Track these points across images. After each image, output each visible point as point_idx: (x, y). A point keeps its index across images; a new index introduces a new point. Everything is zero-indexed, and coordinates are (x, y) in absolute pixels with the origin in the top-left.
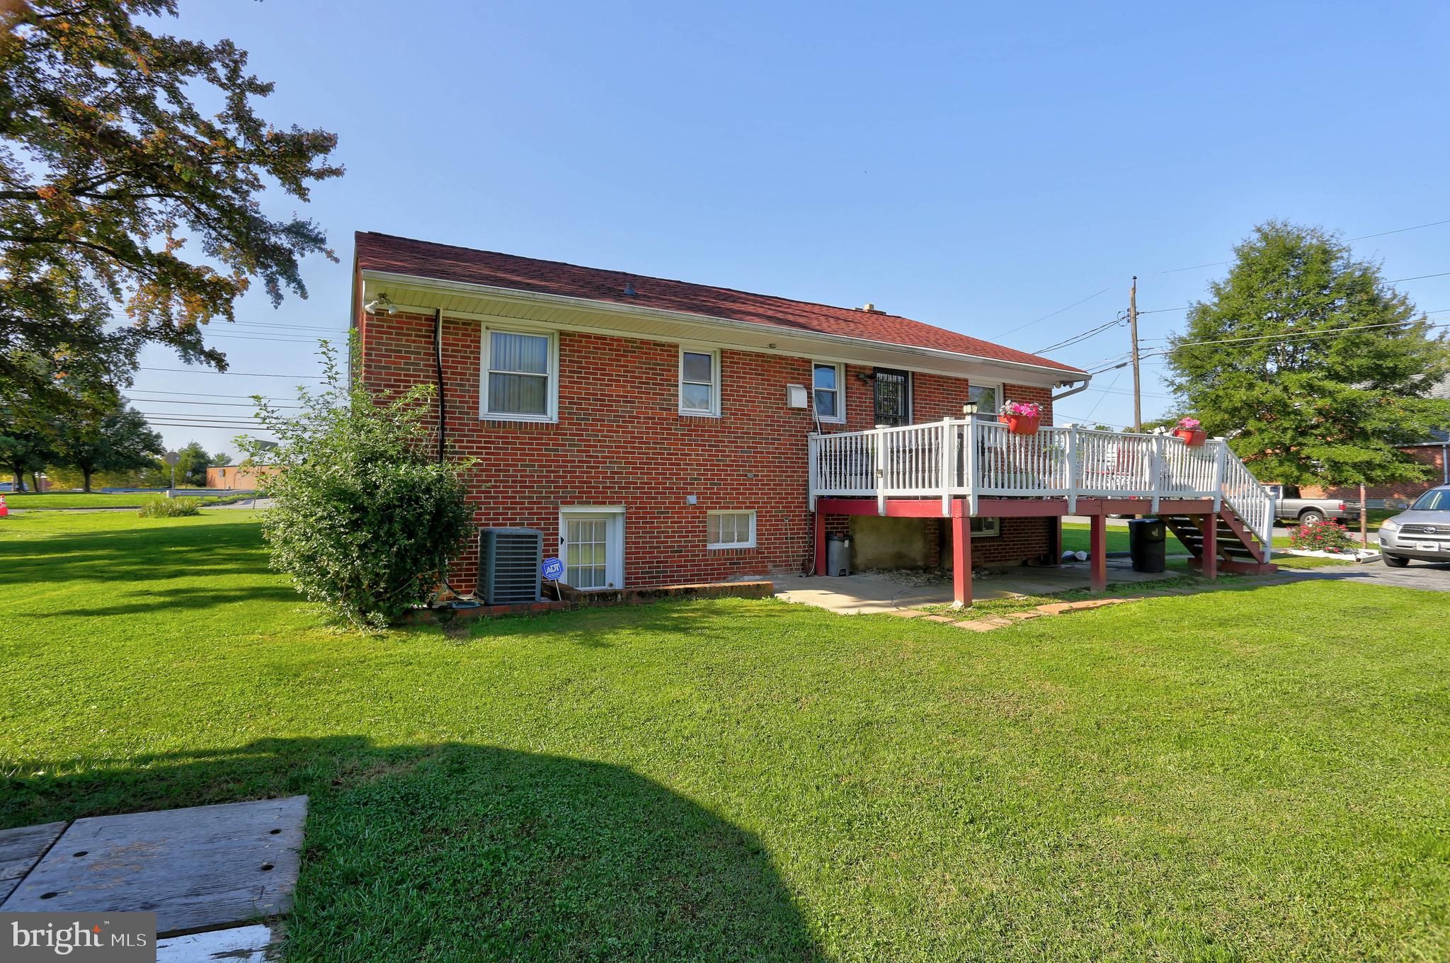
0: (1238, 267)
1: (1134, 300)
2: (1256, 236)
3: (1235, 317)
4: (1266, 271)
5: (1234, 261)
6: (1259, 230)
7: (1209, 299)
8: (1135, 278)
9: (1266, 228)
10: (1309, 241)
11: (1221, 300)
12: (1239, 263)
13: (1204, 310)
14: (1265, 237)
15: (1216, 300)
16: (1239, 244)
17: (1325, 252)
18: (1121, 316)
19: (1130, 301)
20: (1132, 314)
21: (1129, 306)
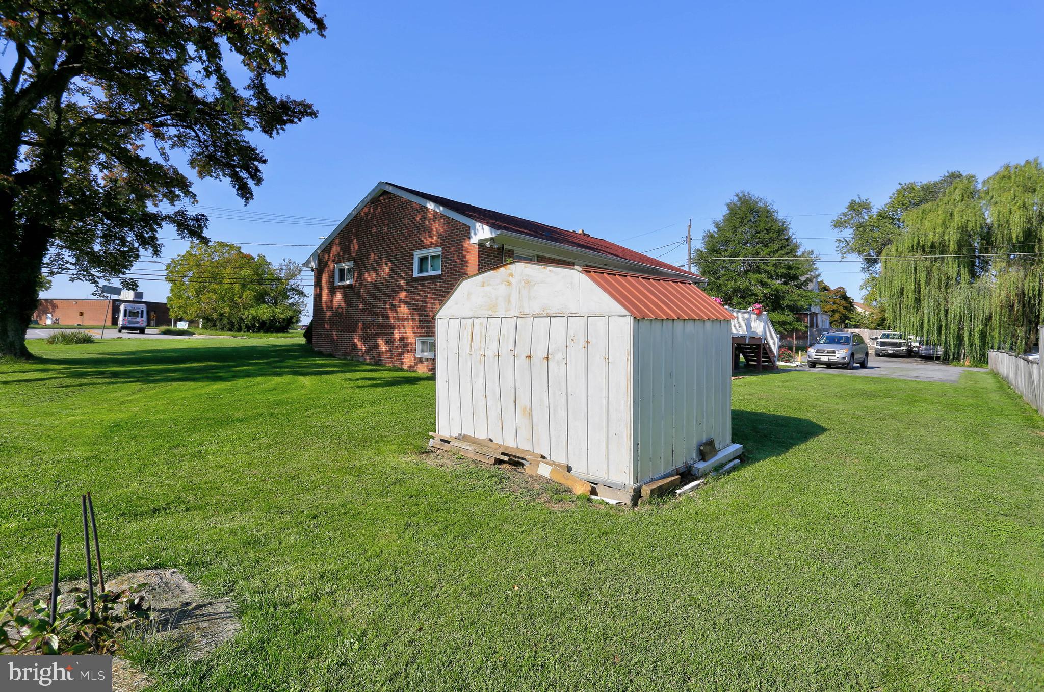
0: (728, 214)
1: (689, 231)
2: (736, 198)
3: (727, 242)
4: (742, 219)
5: (725, 211)
6: (737, 195)
7: (713, 229)
8: (691, 220)
9: (741, 195)
10: (760, 204)
11: (719, 231)
12: (728, 212)
13: (711, 236)
14: (740, 199)
15: (716, 230)
16: (728, 201)
17: (768, 212)
18: (683, 239)
19: (688, 232)
20: (689, 239)
21: (687, 235)
